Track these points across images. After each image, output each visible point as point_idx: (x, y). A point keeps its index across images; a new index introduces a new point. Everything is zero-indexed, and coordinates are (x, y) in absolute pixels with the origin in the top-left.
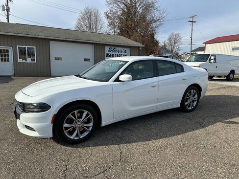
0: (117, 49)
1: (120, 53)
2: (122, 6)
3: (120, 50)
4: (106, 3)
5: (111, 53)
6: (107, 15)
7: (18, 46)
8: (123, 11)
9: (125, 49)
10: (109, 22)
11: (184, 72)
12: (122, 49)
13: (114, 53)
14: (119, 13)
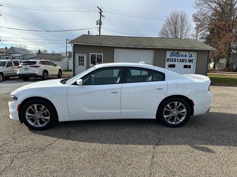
0: (181, 53)
1: (184, 58)
2: (214, 5)
3: (184, 55)
4: (195, 5)
5: (173, 57)
6: (195, 18)
7: (90, 54)
8: (216, 10)
9: (191, 53)
10: (197, 25)
11: (164, 80)
12: (187, 53)
13: (177, 58)
14: (210, 14)
